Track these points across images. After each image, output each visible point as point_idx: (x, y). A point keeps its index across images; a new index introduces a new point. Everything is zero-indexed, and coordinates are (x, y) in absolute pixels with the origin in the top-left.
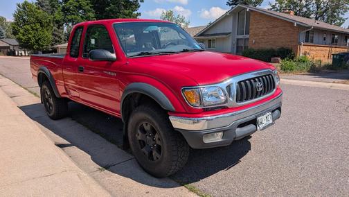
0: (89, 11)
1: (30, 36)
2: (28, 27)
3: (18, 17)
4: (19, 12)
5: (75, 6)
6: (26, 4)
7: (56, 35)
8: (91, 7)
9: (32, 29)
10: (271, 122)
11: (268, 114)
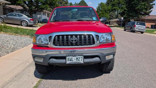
0: (123, 4)
1: (101, 16)
2: (101, 13)
3: (98, 9)
4: (99, 7)
5: (117, 3)
6: (102, 3)
7: (111, 16)
8: (124, 3)
9: (102, 13)
10: (82, 62)
11: (79, 57)
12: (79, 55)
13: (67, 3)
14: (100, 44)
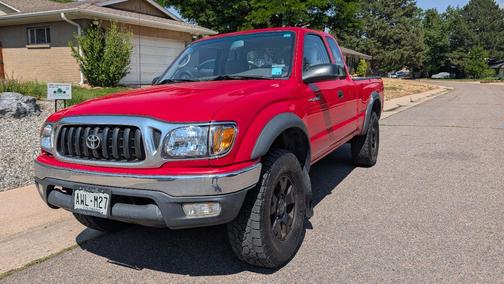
10: (104, 212)
11: (101, 195)
12: (100, 191)
13: (410, 12)
14: (164, 160)
